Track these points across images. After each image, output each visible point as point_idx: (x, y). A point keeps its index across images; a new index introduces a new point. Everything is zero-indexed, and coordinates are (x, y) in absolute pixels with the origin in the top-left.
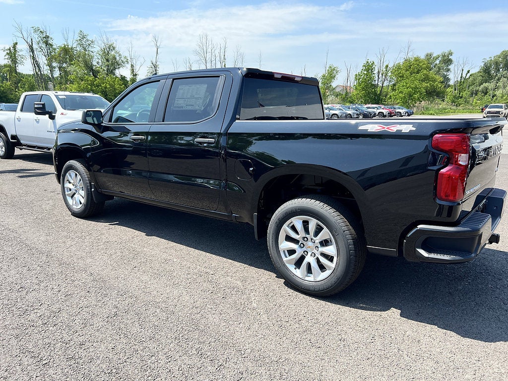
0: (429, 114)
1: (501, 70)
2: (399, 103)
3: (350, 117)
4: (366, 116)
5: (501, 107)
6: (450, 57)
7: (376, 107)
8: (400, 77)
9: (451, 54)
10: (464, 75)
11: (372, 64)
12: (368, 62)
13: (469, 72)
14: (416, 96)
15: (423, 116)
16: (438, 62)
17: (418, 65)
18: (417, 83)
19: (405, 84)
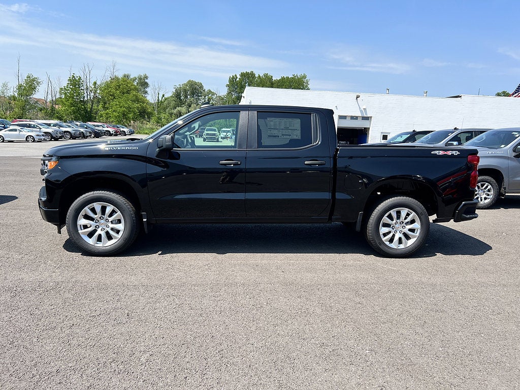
0: (144, 133)
1: (189, 97)
2: (113, 122)
3: (83, 136)
4: (98, 135)
5: (215, 130)
6: (146, 81)
7: (101, 126)
8: (111, 95)
9: (146, 77)
10: (160, 99)
11: (79, 79)
12: (73, 77)
13: (163, 95)
14: (131, 115)
15: (140, 135)
16: (135, 83)
17: (127, 85)
18: (130, 103)
19: (118, 103)
